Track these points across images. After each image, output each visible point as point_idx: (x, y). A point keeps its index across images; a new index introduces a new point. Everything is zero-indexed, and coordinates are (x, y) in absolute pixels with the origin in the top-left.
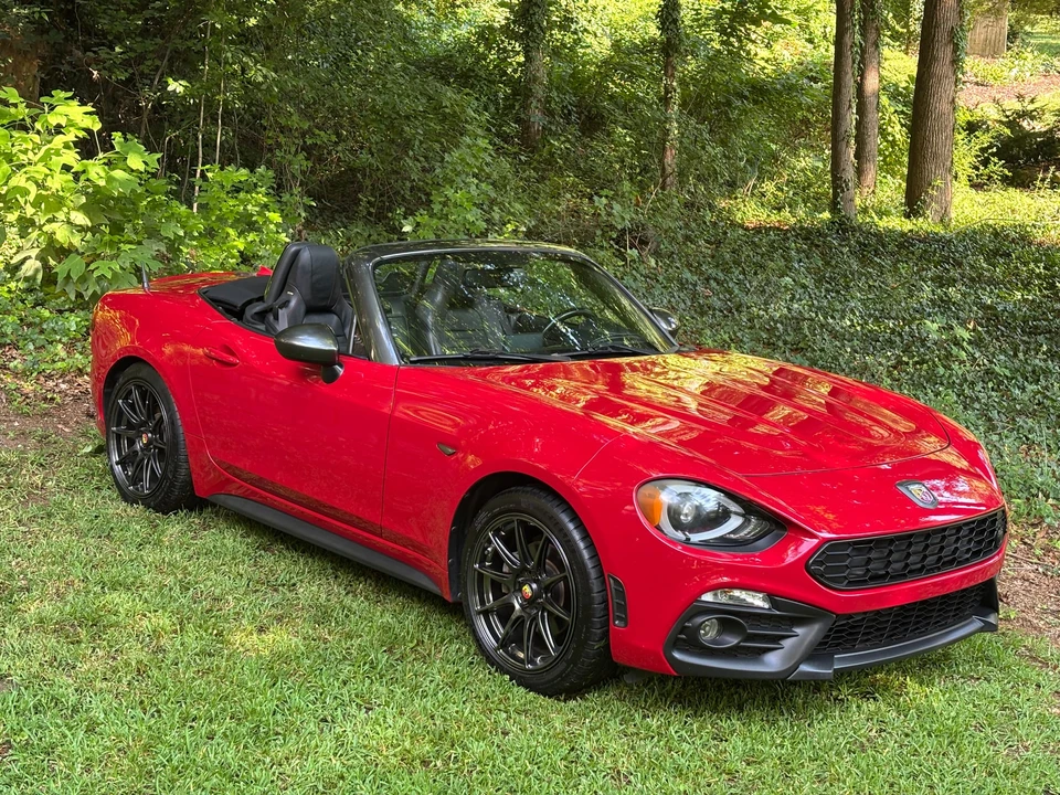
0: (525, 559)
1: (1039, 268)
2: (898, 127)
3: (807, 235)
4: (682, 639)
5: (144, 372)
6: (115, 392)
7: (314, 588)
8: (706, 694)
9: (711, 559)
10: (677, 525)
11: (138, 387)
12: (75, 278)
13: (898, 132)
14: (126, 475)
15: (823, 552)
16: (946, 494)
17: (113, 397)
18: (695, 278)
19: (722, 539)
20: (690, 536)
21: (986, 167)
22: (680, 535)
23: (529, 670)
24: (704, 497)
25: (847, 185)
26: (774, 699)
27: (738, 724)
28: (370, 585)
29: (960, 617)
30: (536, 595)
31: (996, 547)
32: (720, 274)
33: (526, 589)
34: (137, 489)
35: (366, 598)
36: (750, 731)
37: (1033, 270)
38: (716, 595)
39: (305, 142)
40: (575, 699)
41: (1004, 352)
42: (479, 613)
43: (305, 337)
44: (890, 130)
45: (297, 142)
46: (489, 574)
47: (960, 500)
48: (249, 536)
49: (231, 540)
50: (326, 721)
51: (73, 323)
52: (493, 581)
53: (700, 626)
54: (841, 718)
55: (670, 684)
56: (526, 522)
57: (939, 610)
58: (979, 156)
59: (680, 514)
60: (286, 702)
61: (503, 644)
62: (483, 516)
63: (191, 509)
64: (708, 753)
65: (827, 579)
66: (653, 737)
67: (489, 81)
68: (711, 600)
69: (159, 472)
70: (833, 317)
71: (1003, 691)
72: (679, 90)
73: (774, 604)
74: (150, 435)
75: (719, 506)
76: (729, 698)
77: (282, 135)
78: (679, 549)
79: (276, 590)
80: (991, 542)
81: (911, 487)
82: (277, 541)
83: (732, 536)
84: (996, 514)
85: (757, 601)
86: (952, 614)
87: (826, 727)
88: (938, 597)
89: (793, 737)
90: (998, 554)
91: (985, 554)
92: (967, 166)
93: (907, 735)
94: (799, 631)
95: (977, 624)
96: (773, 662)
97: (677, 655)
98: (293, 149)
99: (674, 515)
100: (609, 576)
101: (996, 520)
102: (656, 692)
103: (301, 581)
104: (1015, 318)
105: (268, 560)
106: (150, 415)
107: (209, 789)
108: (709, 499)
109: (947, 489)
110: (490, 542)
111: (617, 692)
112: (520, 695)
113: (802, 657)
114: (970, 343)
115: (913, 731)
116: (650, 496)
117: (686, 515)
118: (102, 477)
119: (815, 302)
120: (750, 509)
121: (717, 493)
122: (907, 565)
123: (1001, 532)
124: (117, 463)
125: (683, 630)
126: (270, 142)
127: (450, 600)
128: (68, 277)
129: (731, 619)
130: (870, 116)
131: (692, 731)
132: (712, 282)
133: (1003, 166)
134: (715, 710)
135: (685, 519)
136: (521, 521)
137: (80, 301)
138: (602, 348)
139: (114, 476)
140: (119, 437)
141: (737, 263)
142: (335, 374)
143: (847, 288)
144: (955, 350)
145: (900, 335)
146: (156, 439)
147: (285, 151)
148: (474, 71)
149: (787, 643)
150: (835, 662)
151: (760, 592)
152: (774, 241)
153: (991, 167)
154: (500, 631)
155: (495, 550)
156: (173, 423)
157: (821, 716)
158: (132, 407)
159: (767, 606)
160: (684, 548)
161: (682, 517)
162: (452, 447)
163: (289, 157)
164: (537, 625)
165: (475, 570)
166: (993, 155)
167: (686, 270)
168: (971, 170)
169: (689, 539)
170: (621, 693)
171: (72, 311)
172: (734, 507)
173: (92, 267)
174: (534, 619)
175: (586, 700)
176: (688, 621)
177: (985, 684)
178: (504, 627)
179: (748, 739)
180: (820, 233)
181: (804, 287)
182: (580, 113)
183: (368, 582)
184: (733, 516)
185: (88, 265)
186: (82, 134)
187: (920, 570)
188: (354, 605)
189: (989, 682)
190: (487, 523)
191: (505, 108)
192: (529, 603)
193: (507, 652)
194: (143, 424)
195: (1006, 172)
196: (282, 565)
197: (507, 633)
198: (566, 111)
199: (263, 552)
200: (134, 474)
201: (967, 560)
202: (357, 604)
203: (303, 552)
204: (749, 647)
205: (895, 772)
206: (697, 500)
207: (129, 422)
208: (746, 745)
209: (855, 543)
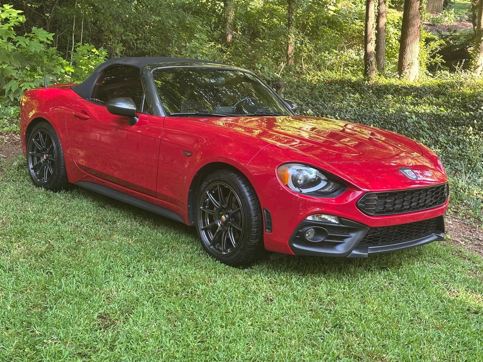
0: (222, 203)
1: (459, 99)
2: (394, 40)
3: (353, 85)
4: (297, 238)
5: (45, 125)
6: (31, 135)
7: (125, 223)
8: (308, 266)
9: (312, 200)
10: (296, 185)
11: (42, 133)
12: (14, 91)
13: (394, 42)
14: (36, 174)
15: (364, 198)
16: (421, 176)
17: (30, 137)
18: (302, 103)
19: (316, 191)
20: (302, 190)
21: (434, 59)
22: (297, 190)
23: (224, 255)
24: (309, 172)
25: (371, 63)
26: (340, 270)
27: (323, 279)
28: (151, 222)
29: (426, 233)
30: (228, 220)
31: (444, 201)
32: (314, 101)
33: (223, 217)
34: (41, 181)
35: (149, 227)
36: (329, 282)
37: (456, 100)
38: (313, 217)
39: (122, 38)
40: (247, 268)
41: (443, 133)
42: (203, 230)
43: (121, 103)
44: (390, 41)
45: (118, 38)
46: (207, 212)
47: (427, 179)
48: (94, 202)
49: (85, 203)
50: (130, 277)
51: (12, 111)
52: (209, 215)
53: (305, 232)
54: (372, 277)
55: (292, 262)
56: (223, 186)
57: (417, 229)
58: (431, 54)
59: (297, 180)
60: (111, 269)
61: (213, 243)
62: (205, 184)
63: (67, 190)
64: (310, 291)
65: (367, 210)
66: (284, 284)
67: (208, 15)
68: (311, 219)
69: (51, 172)
70: (365, 119)
71: (447, 268)
72: (295, 20)
73: (341, 222)
74: (47, 155)
75: (317, 176)
76: (319, 268)
77: (111, 35)
78: (297, 195)
79: (107, 224)
80: (441, 199)
81: (405, 171)
82: (107, 203)
83: (322, 191)
84: (444, 185)
85: (333, 220)
86: (423, 231)
87: (365, 281)
88: (416, 222)
89: (349, 285)
90: (445, 204)
91: (439, 204)
92: (425, 59)
93: (402, 285)
94: (353, 235)
95: (435, 237)
96: (340, 250)
97: (295, 245)
98: (116, 41)
99: (295, 180)
100: (264, 209)
101: (444, 188)
102: (285, 266)
103: (119, 220)
104: (449, 119)
105: (103, 211)
106: (48, 146)
107: (73, 304)
108: (312, 173)
109: (421, 174)
110: (207, 196)
111: (267, 266)
112: (221, 267)
113: (353, 247)
114: (428, 129)
115: (406, 284)
116: (283, 171)
117: (300, 180)
118: (24, 176)
119: (357, 112)
120: (330, 178)
121: (316, 170)
122: (403, 206)
123: (446, 194)
124: (32, 169)
125: (298, 233)
126: (106, 37)
127: (189, 225)
128: (10, 90)
129: (321, 229)
130: (382, 34)
131: (302, 282)
132: (310, 104)
133: (442, 58)
134: (312, 273)
135: (300, 182)
136: (221, 185)
137: (16, 102)
138: (261, 113)
139: (30, 175)
140: (33, 156)
141: (321, 97)
142: (135, 120)
143: (371, 107)
144: (421, 132)
145: (396, 126)
146: (50, 157)
147: (113, 42)
148: (200, 10)
149: (347, 241)
150: (369, 250)
151: (334, 216)
152: (338, 88)
153: (436, 58)
154: (212, 237)
155: (210, 200)
156: (58, 148)
157: (362, 276)
158: (39, 142)
159: (337, 223)
160: (299, 195)
161: (298, 181)
162: (190, 152)
163: (115, 45)
164: (228, 234)
165: (201, 209)
166: (438, 53)
167: (298, 99)
168: (427, 60)
169: (301, 191)
170: (269, 266)
171: (12, 106)
172: (323, 177)
173: (21, 86)
174: (227, 231)
175: (253, 269)
176: (301, 229)
177: (439, 265)
178: (213, 235)
179: (328, 285)
180: (359, 85)
181: (352, 107)
182: (249, 31)
183: (150, 220)
184: (322, 181)
185: (19, 85)
186: (17, 24)
187: (409, 209)
188: (144, 230)
189: (440, 264)
190: (206, 187)
191: (215, 27)
192: (225, 224)
193: (215, 247)
194: (45, 150)
195: (443, 60)
196: (110, 214)
197: (215, 237)
198: (243, 29)
199: (100, 208)
200: (39, 174)
201: (431, 206)
202: (146, 229)
203: (120, 208)
204: (329, 242)
205: (397, 300)
206: (306, 173)
207: (38, 149)
208: (327, 287)
209: (379, 194)
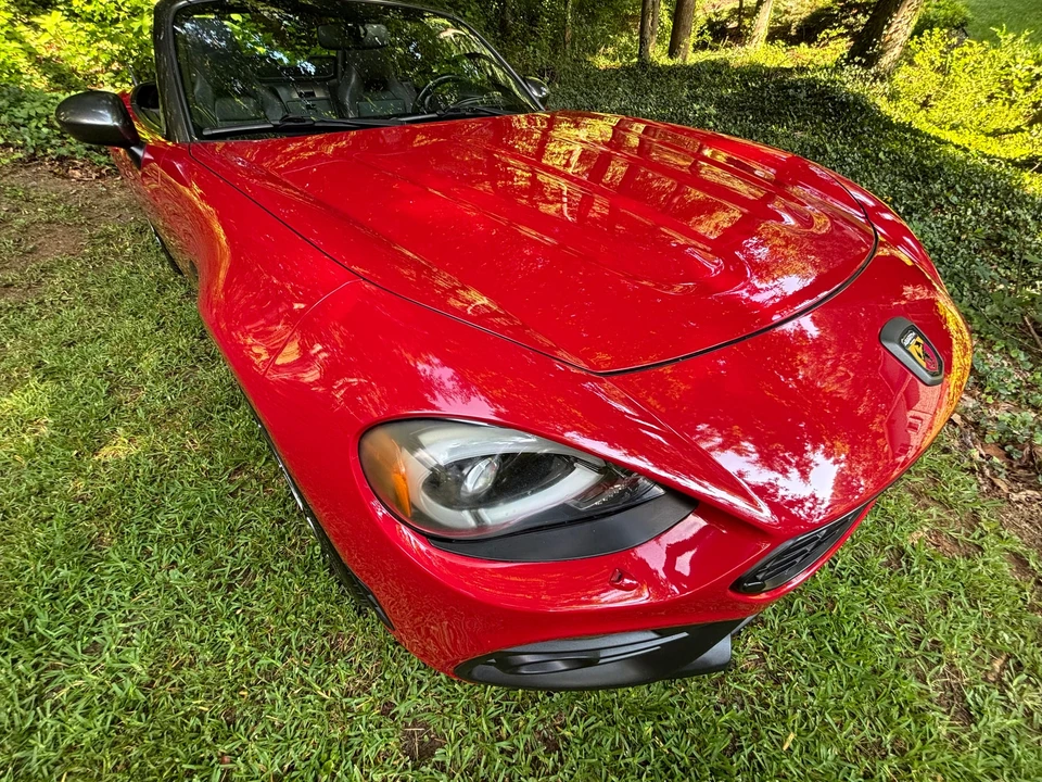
3: (627, 69)
13: (667, 22)
138: (453, 111)
143: (646, 93)
152: (612, 74)
180: (633, 69)
